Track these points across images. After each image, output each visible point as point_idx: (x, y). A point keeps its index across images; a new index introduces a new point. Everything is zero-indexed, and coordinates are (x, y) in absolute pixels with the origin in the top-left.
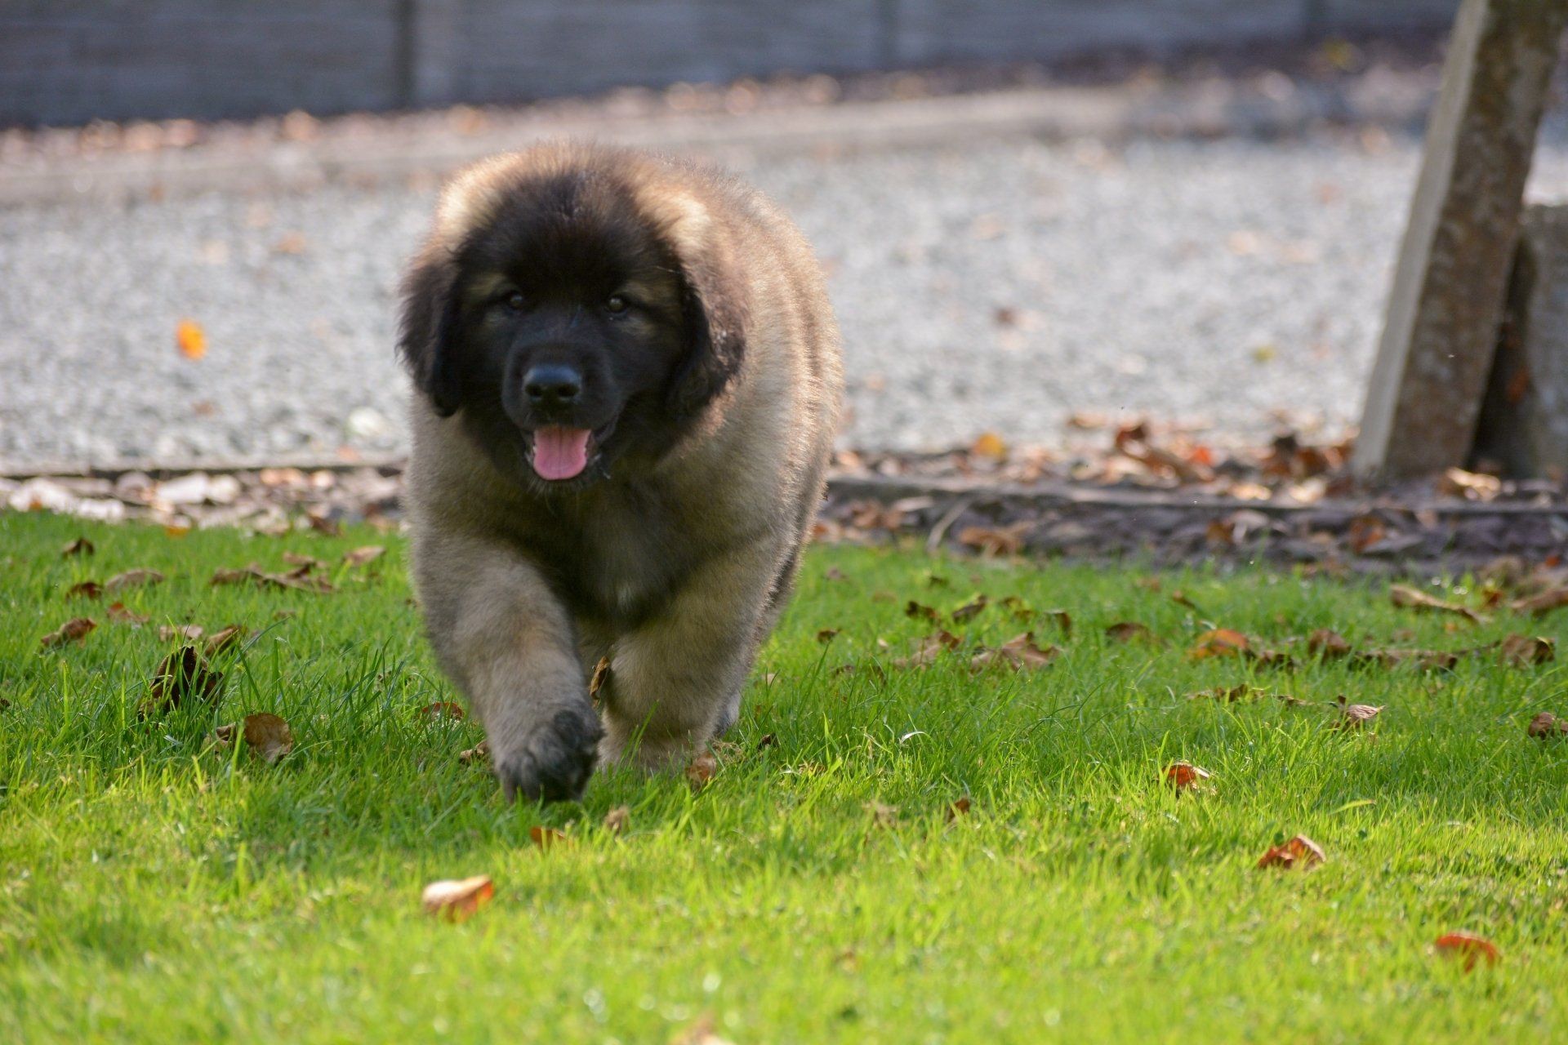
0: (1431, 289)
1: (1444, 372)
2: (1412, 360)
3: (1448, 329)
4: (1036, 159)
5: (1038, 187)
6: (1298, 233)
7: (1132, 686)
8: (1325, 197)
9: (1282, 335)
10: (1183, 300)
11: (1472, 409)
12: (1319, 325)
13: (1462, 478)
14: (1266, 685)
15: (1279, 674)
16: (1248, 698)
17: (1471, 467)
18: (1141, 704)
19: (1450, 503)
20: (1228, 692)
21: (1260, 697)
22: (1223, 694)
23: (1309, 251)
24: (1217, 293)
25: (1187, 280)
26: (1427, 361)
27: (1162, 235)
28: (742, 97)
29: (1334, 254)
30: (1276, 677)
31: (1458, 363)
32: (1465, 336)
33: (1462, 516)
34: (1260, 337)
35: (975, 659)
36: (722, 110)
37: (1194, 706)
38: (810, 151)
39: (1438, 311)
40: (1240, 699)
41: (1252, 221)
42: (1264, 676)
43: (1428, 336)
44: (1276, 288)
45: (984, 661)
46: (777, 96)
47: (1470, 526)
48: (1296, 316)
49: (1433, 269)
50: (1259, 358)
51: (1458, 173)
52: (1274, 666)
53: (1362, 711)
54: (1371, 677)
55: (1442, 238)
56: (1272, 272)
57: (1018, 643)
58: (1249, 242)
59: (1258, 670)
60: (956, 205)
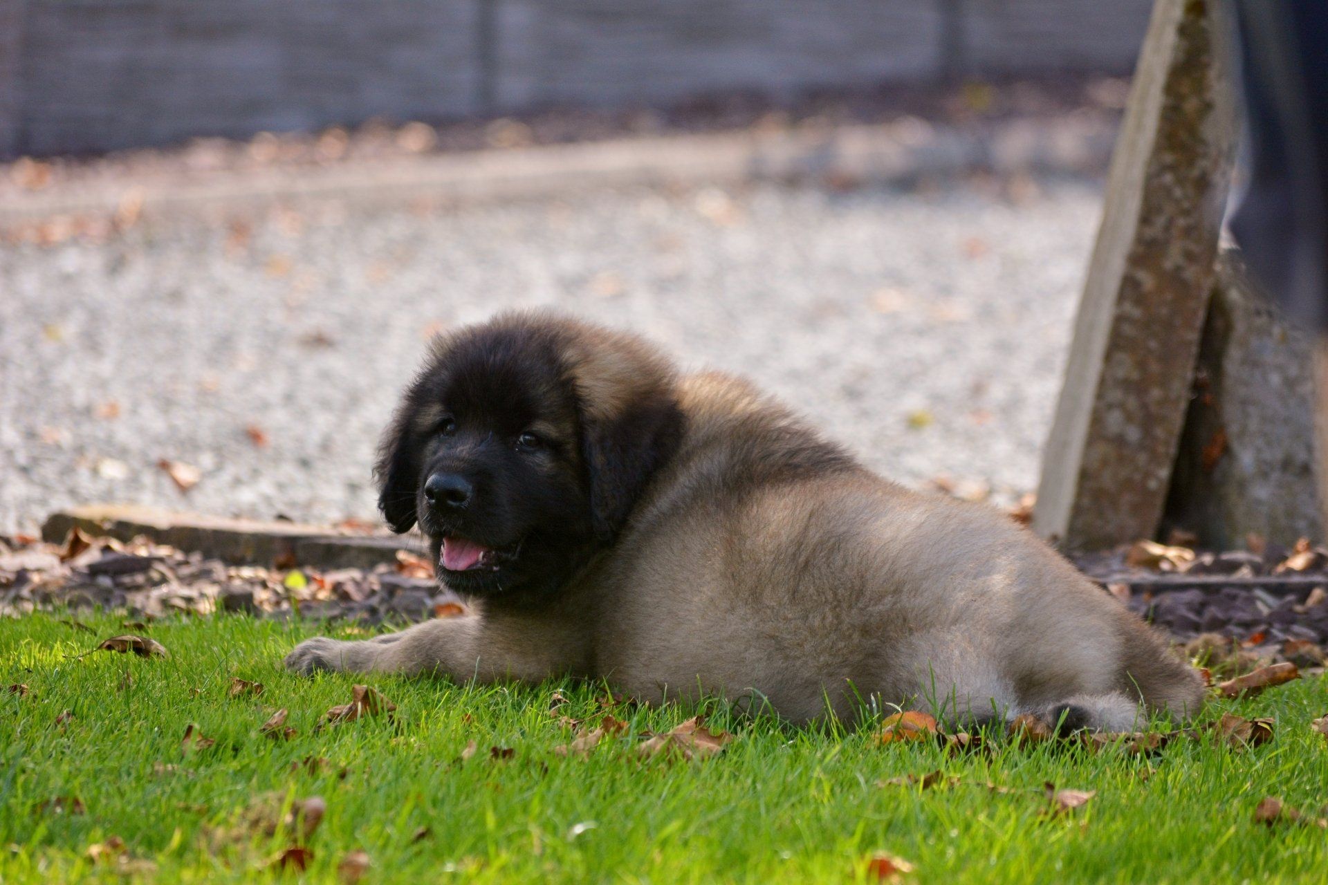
0: (1116, 343)
1: (1133, 434)
2: (1097, 420)
3: (1137, 387)
4: (653, 210)
5: (662, 244)
6: (946, 291)
7: (817, 772)
8: (972, 251)
9: (937, 398)
10: (825, 363)
11: (1164, 473)
12: (977, 390)
13: (1156, 549)
14: (961, 772)
15: (976, 760)
16: (943, 785)
17: (1162, 538)
18: (827, 792)
19: (1144, 576)
20: (922, 779)
21: (957, 785)
22: (917, 781)
23: (959, 309)
24: (862, 355)
25: (830, 340)
26: (1114, 420)
27: (799, 294)
28: (331, 145)
29: (986, 313)
30: (972, 763)
31: (1148, 421)
32: (1156, 393)
33: (1157, 589)
34: (914, 402)
35: (644, 745)
36: (314, 163)
37: (886, 794)
38: (411, 207)
39: (1126, 367)
40: (935, 786)
41: (896, 279)
42: (958, 761)
43: (1116, 395)
44: (926, 348)
45: (652, 747)
46: (369, 145)
47: (1167, 600)
48: (951, 378)
49: (1119, 320)
50: (914, 423)
51: (1145, 219)
52: (969, 751)
53: (1072, 797)
54: (1076, 762)
55: (1129, 286)
56: (921, 332)
57: (687, 728)
58: (892, 300)
59: (952, 754)
60: (569, 262)
